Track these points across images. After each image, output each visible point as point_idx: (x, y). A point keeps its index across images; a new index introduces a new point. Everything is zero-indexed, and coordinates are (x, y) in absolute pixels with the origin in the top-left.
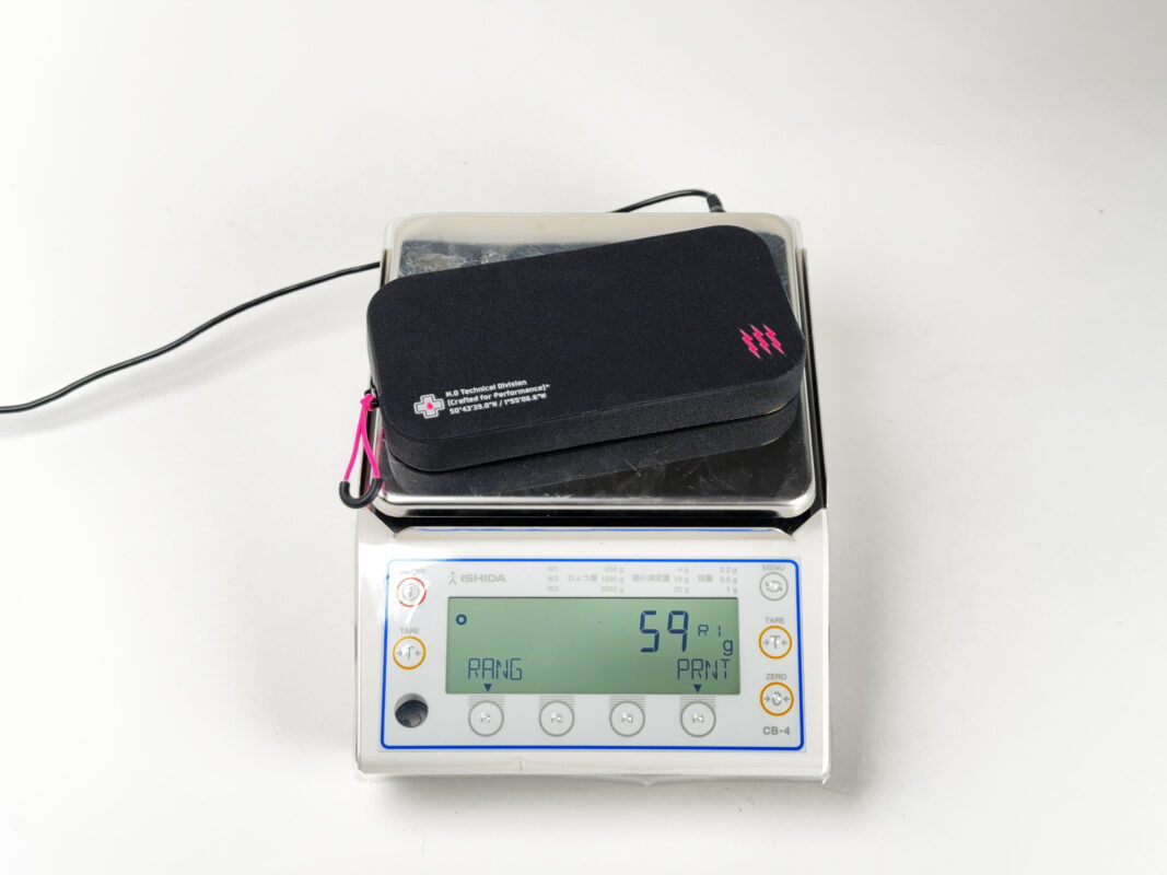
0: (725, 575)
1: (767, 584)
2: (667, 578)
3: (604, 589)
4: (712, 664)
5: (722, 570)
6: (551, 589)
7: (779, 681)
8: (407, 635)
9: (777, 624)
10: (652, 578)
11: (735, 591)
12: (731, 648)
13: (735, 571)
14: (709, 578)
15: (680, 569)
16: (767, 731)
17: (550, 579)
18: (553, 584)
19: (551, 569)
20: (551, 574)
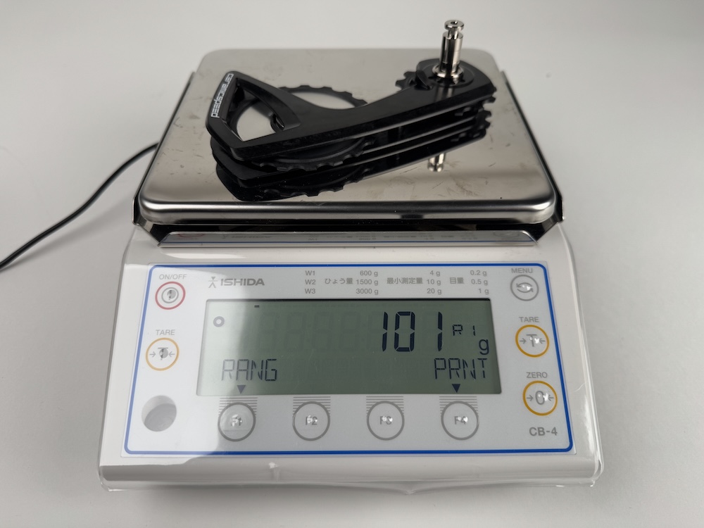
0: (476, 278)
1: (518, 286)
2: (420, 281)
3: (359, 291)
4: (470, 363)
5: (472, 273)
6: (308, 291)
7: (539, 379)
8: (162, 336)
9: (532, 323)
10: (405, 281)
11: (487, 292)
12: (488, 347)
13: (485, 274)
14: (461, 281)
15: (432, 273)
16: (533, 432)
17: (308, 282)
18: (310, 287)
19: (308, 273)
20: (309, 278)
